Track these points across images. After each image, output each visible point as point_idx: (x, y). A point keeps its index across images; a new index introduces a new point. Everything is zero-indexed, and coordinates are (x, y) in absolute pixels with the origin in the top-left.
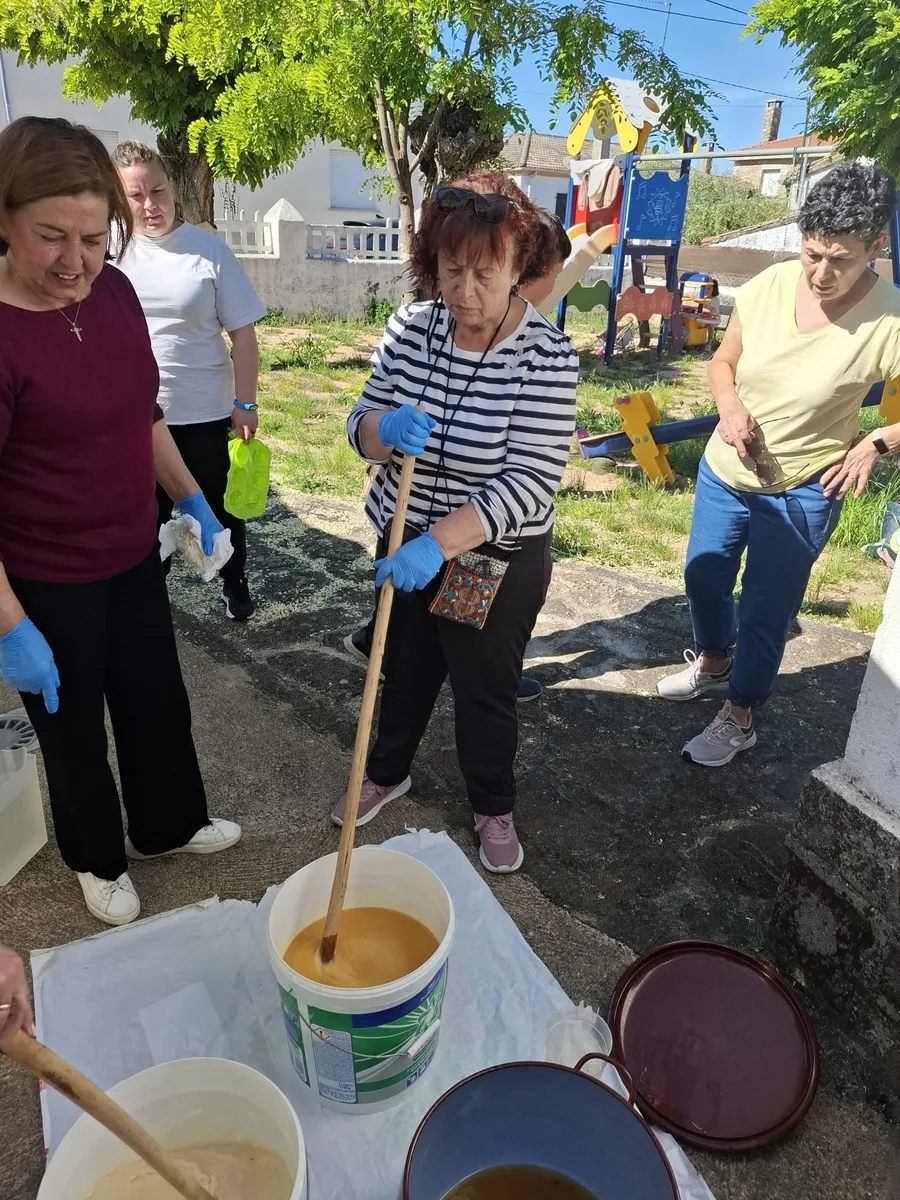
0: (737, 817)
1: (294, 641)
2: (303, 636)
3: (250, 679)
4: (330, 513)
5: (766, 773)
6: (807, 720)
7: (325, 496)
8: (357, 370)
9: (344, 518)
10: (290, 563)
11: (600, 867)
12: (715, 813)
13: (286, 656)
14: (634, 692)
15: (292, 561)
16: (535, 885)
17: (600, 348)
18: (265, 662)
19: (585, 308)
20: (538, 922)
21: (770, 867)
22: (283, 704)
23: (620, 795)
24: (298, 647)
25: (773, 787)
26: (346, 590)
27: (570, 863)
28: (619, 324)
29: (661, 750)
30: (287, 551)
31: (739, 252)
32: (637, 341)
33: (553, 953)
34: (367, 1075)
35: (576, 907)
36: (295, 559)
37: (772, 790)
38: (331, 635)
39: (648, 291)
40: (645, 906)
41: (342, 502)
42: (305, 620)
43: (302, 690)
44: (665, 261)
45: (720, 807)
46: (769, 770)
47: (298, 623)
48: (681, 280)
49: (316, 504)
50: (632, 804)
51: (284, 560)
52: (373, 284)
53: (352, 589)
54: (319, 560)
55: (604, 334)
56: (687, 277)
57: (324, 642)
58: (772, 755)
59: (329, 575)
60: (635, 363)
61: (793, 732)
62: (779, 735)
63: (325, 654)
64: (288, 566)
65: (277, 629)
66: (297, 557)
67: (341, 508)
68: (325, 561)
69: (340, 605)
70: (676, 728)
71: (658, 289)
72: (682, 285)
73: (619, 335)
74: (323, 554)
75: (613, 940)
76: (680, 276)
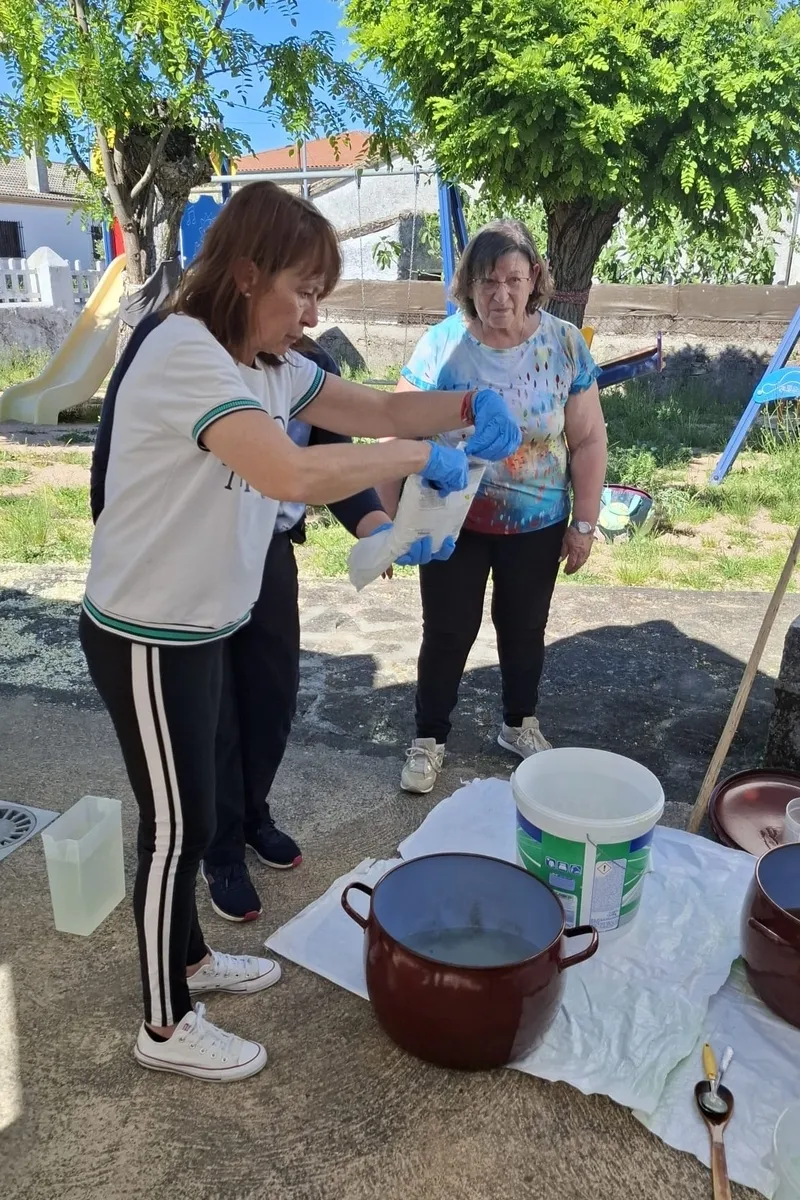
12: (651, 719)
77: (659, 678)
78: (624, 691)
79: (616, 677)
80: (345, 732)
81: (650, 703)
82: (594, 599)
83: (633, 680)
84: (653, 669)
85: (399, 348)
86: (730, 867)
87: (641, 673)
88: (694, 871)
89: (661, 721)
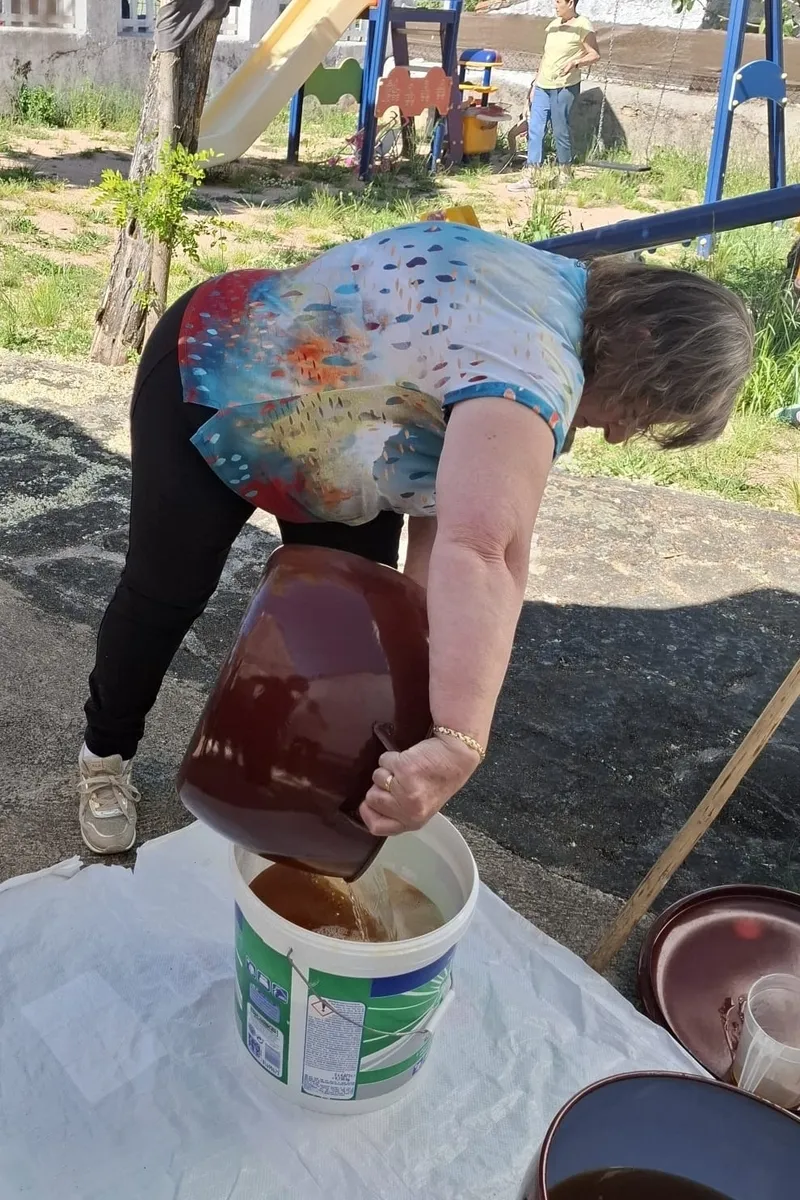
0: (715, 746)
1: (63, 546)
2: (74, 539)
3: (20, 594)
4: (56, 377)
5: (736, 692)
6: (768, 626)
7: (37, 355)
8: (26, 184)
9: (76, 384)
10: (23, 445)
11: (562, 811)
12: (686, 742)
13: (60, 564)
14: (540, 599)
15: (25, 442)
16: (486, 835)
17: (350, 157)
18: (32, 573)
19: (329, 98)
20: (505, 879)
21: (776, 804)
22: (78, 625)
23: (562, 724)
24: (69, 553)
25: (750, 708)
26: (111, 478)
27: (524, 807)
28: (380, 122)
29: (597, 668)
30: (12, 428)
31: (532, 22)
32: (399, 148)
33: (537, 914)
34: (374, 1061)
35: (549, 860)
36: (30, 440)
37: (750, 712)
38: (112, 536)
39: (414, 75)
40: (634, 854)
41: (66, 363)
42: (70, 518)
43: (98, 607)
44: (441, 32)
45: (691, 735)
46: (737, 688)
47: (61, 521)
48: (461, 60)
49: (33, 365)
50: (580, 734)
51: (13, 439)
52: (23, 62)
53: (118, 477)
54: (61, 439)
55: (357, 137)
56: (469, 55)
57: (106, 546)
58: (738, 669)
59: (81, 460)
60: (401, 177)
61: (755, 640)
62: (741, 644)
63: (112, 562)
64: (20, 448)
65: (35, 530)
66: (29, 435)
67: (67, 370)
68: (69, 440)
69: (110, 499)
70: (607, 641)
71: (432, 72)
72: (463, 68)
73: (380, 136)
74: (65, 432)
75: (610, 896)
76: (459, 54)
77: (749, 675)
78: (672, 684)
79: (675, 658)
80: (205, 652)
81: (702, 714)
82: (727, 524)
83: (699, 671)
84: (749, 659)
85: (676, 123)
86: (631, 1048)
87: (725, 658)
88: (568, 1031)
89: (703, 748)
